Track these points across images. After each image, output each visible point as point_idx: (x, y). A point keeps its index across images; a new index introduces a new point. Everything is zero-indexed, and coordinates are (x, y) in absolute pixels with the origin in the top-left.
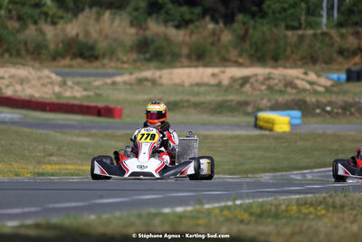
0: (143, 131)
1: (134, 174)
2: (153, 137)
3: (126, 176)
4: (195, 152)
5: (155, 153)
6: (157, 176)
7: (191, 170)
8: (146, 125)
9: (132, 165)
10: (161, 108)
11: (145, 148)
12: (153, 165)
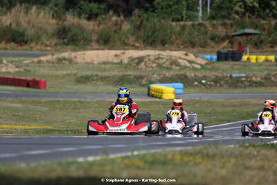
0: (173, 111)
1: (170, 131)
2: (178, 114)
3: (167, 131)
4: (196, 121)
5: (179, 121)
6: (181, 132)
7: (195, 129)
8: (173, 109)
9: (169, 126)
10: (180, 101)
11: (175, 118)
12: (178, 127)
